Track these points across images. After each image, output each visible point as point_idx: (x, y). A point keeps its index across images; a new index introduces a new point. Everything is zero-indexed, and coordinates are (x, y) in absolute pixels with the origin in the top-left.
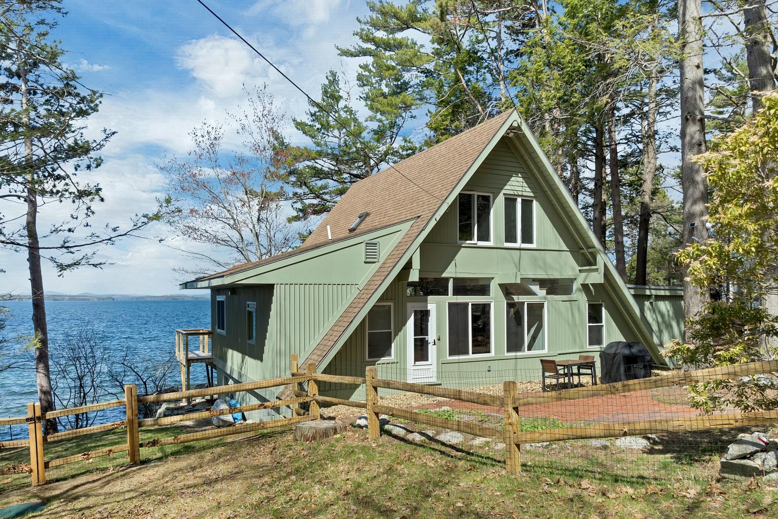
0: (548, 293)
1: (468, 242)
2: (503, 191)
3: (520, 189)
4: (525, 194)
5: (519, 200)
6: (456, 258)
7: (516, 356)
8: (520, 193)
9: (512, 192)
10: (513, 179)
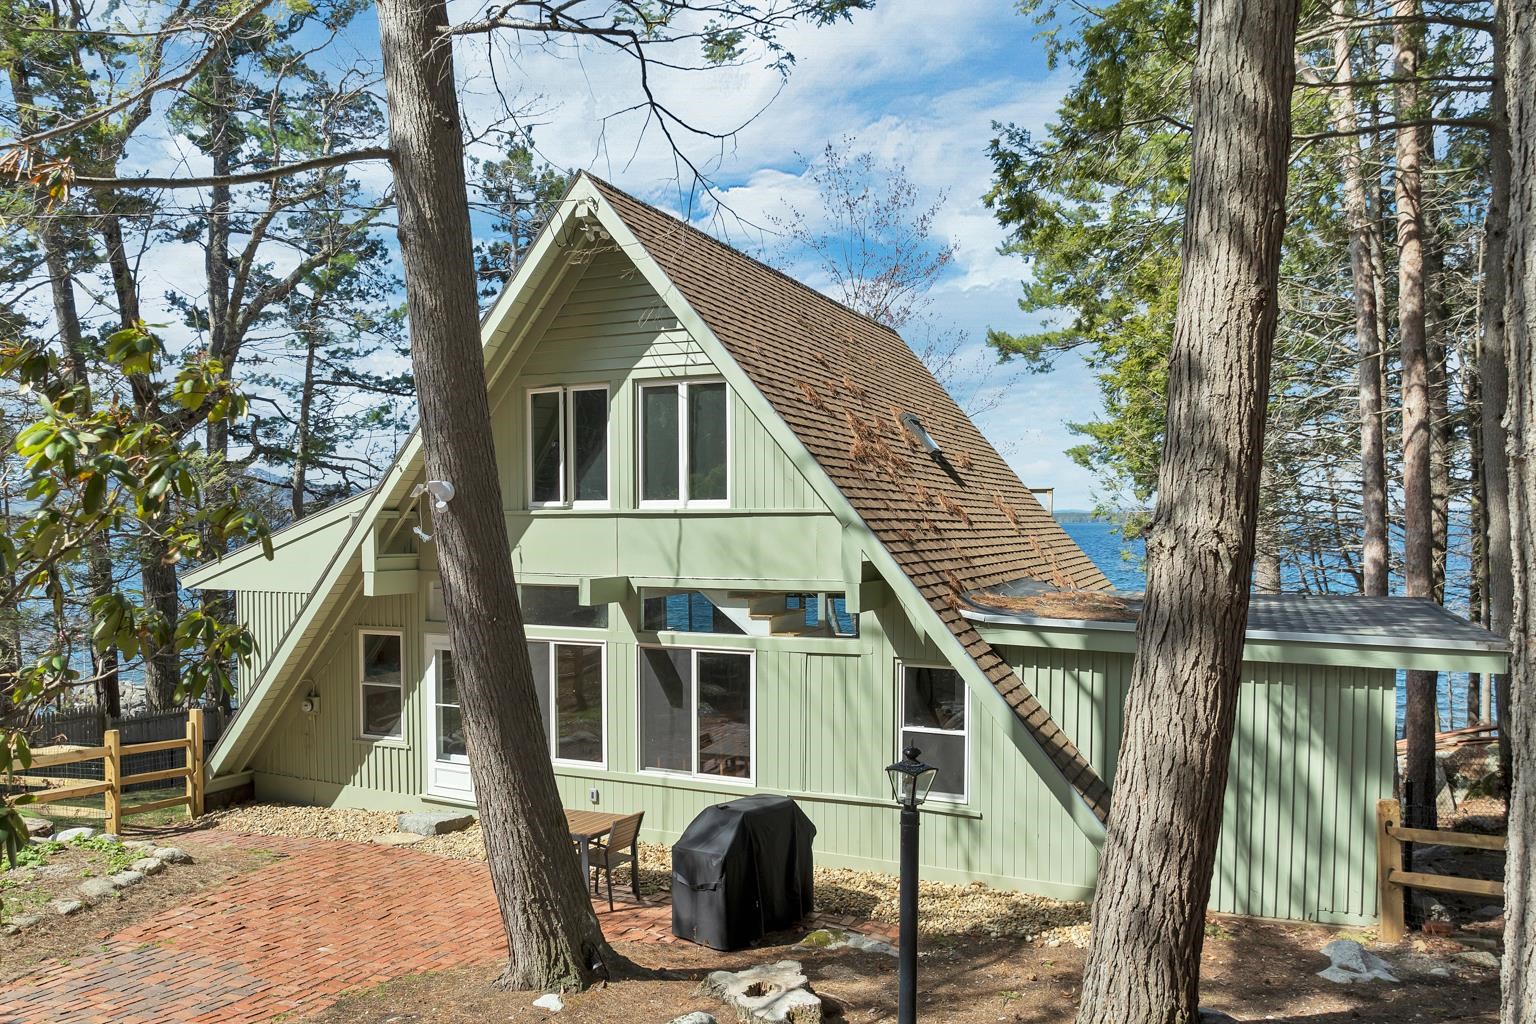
0: (776, 630)
1: (548, 504)
2: (634, 374)
3: (682, 360)
4: (691, 371)
5: (683, 390)
6: (521, 542)
7: (665, 779)
8: (679, 372)
9: (656, 373)
10: (662, 338)
